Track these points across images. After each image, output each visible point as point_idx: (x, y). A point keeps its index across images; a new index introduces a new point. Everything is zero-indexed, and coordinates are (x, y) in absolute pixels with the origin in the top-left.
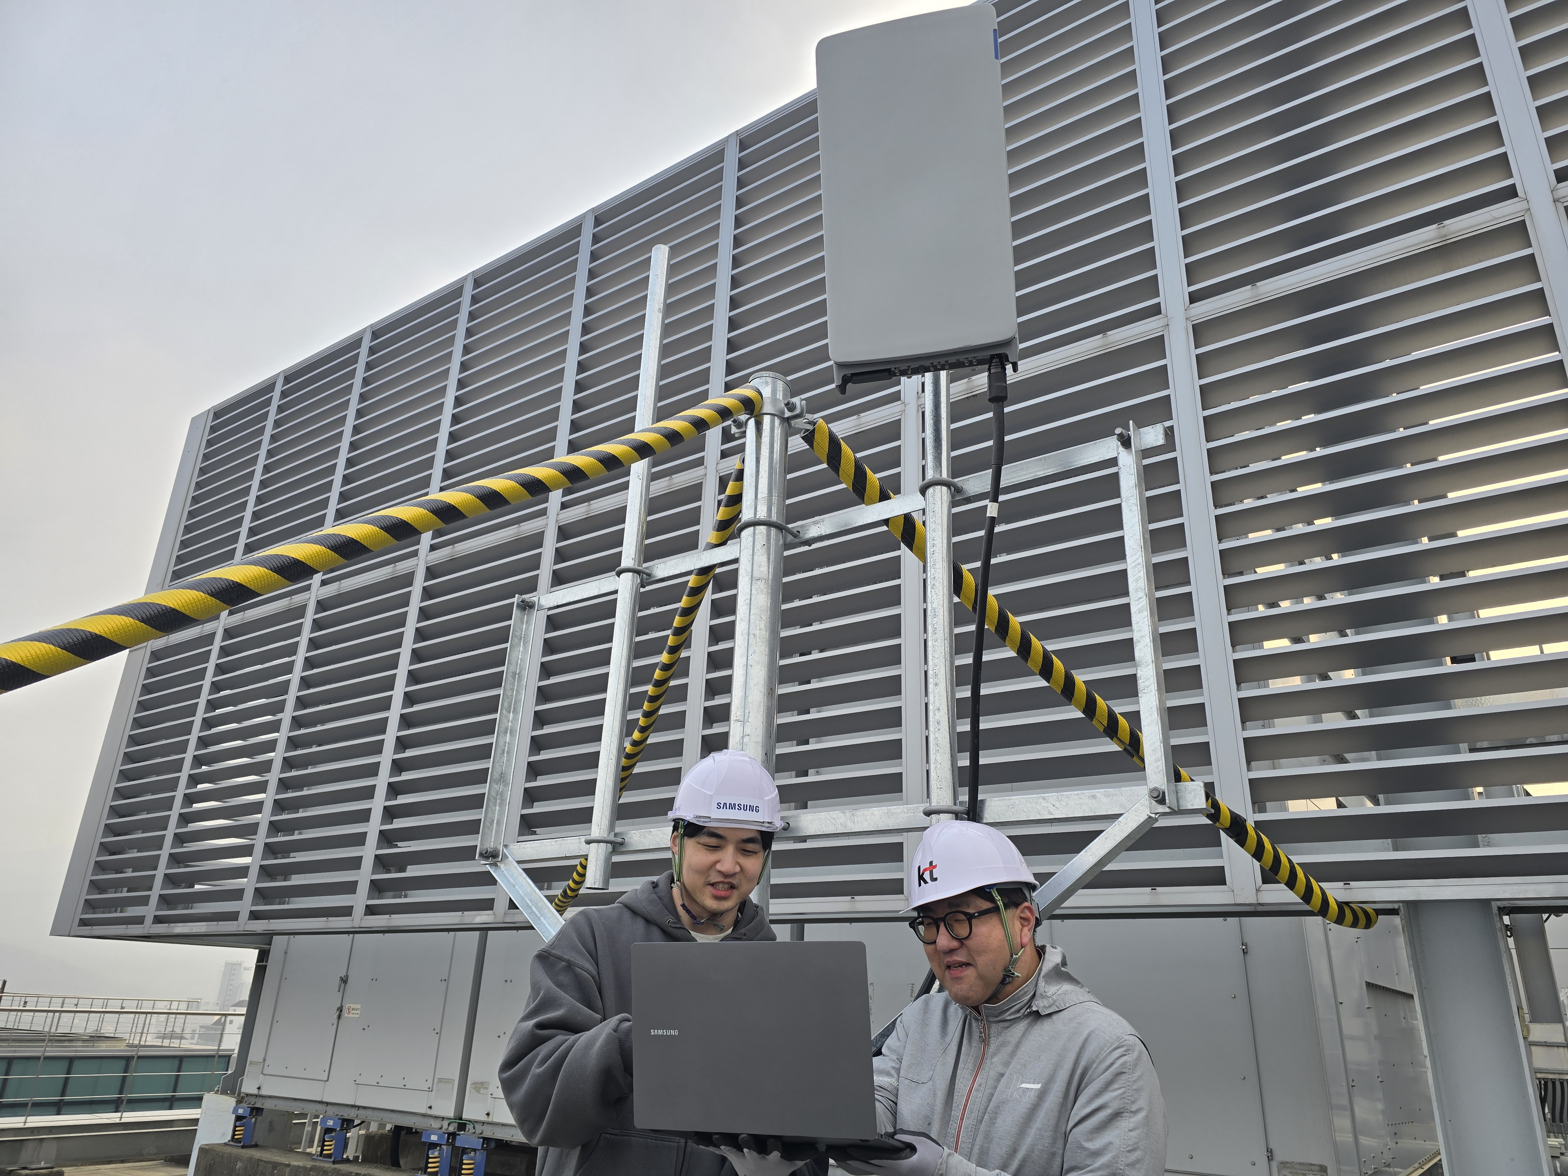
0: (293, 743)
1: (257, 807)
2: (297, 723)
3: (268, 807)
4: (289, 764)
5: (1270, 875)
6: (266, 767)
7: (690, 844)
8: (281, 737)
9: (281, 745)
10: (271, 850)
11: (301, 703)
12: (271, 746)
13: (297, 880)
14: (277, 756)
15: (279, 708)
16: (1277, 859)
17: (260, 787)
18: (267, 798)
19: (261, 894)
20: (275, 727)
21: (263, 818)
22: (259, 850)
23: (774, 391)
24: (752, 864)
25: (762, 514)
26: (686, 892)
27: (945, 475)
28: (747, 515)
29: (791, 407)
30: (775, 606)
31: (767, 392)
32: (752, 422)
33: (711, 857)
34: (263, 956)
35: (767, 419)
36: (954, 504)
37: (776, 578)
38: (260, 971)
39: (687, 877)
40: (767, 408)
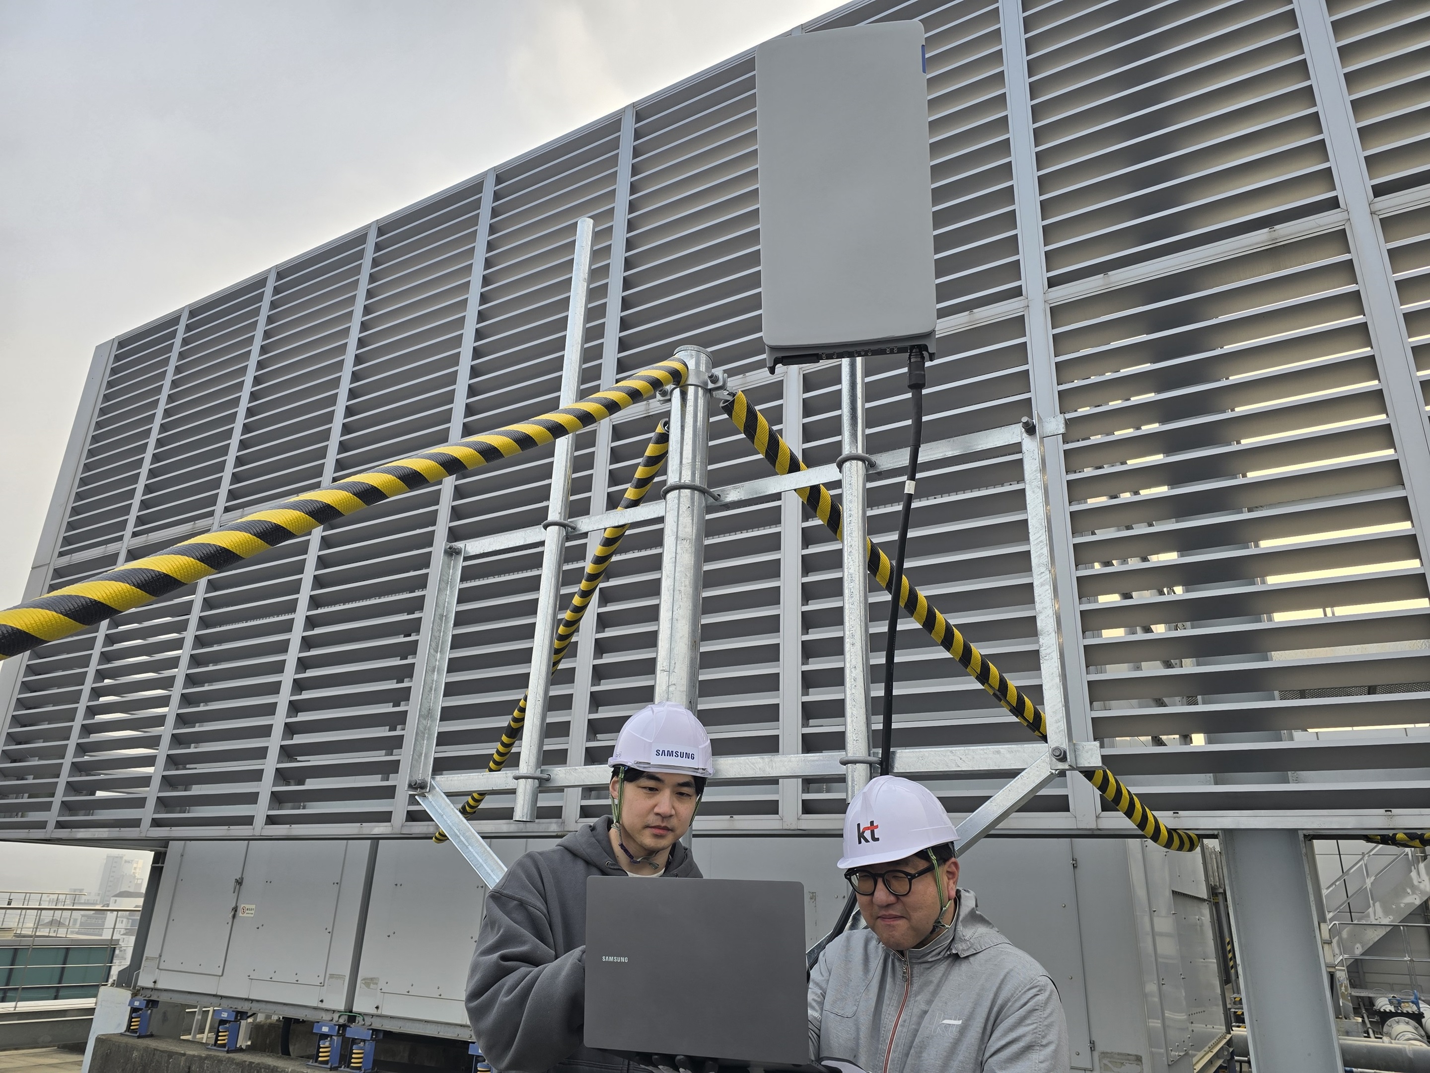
0: (195, 661)
1: (160, 721)
2: (200, 641)
3: (170, 721)
4: (191, 680)
5: (1107, 806)
6: (168, 683)
7: (630, 789)
8: (184, 653)
9: (184, 662)
10: (173, 761)
11: (204, 622)
12: (174, 663)
13: (197, 790)
14: (180, 673)
15: (182, 627)
16: (1119, 792)
17: (164, 701)
18: (169, 711)
19: (163, 803)
20: (178, 644)
21: (166, 731)
22: (161, 761)
23: (698, 364)
24: (685, 808)
25: (687, 478)
26: (625, 833)
27: (860, 451)
28: (672, 478)
29: (713, 378)
30: (697, 566)
31: (691, 364)
32: (677, 392)
33: (650, 802)
34: (159, 858)
35: (691, 390)
36: (869, 478)
37: (699, 539)
38: (156, 872)
39: (626, 819)
40: (692, 380)
